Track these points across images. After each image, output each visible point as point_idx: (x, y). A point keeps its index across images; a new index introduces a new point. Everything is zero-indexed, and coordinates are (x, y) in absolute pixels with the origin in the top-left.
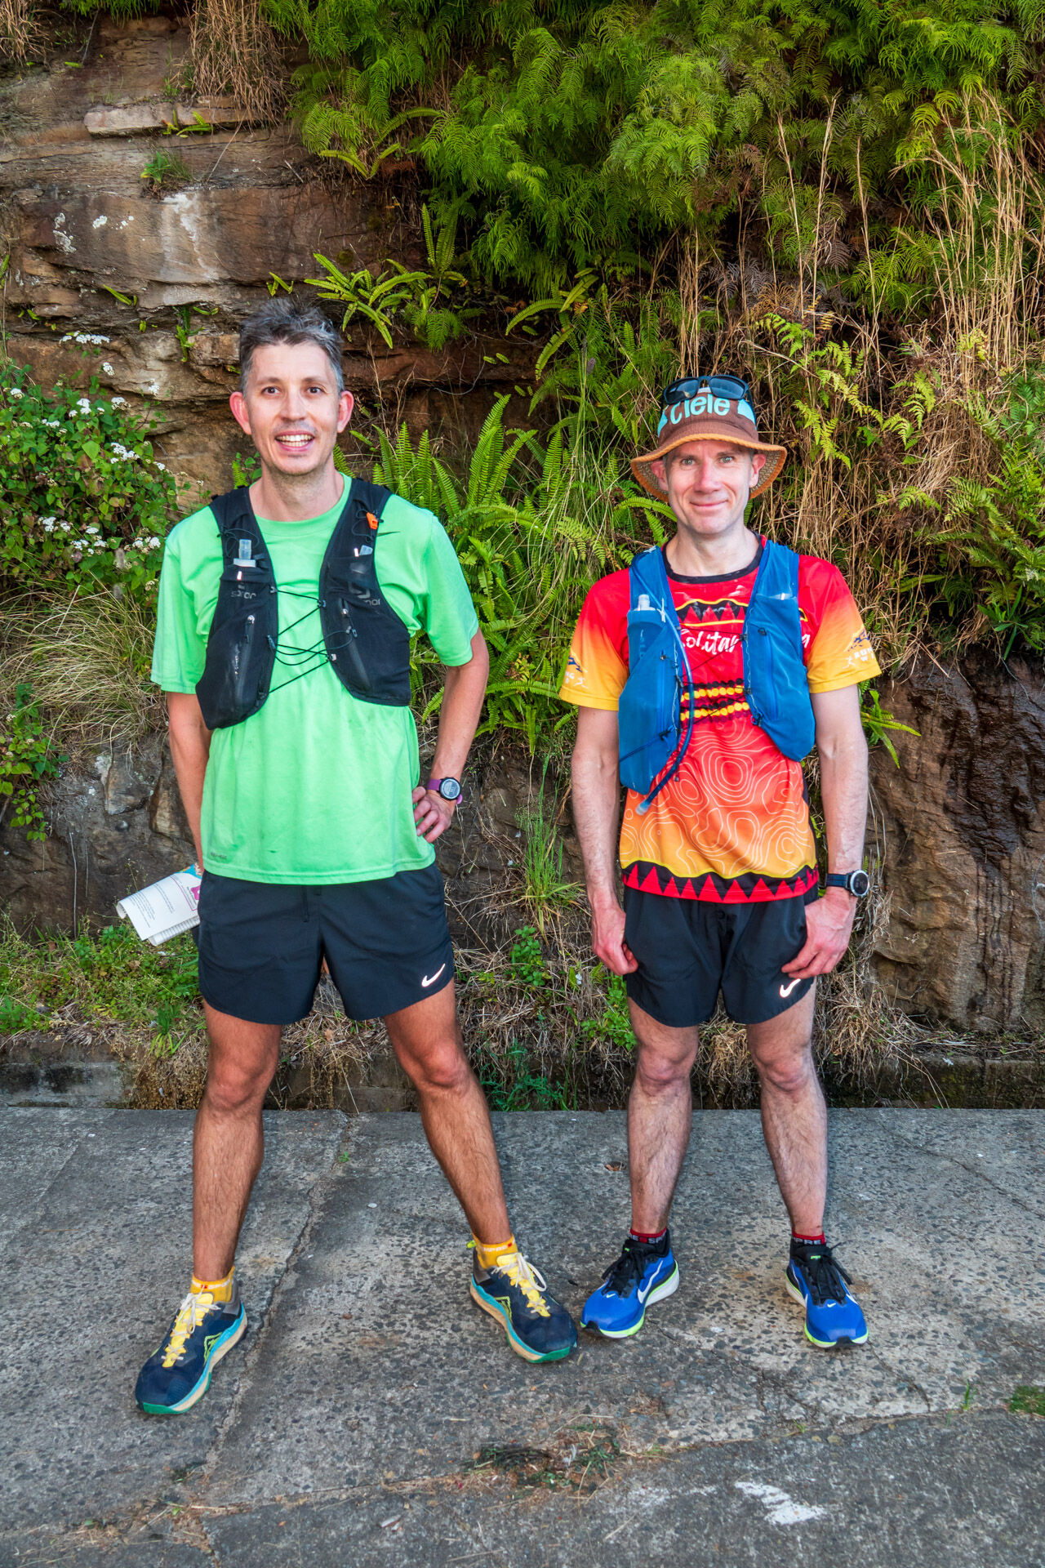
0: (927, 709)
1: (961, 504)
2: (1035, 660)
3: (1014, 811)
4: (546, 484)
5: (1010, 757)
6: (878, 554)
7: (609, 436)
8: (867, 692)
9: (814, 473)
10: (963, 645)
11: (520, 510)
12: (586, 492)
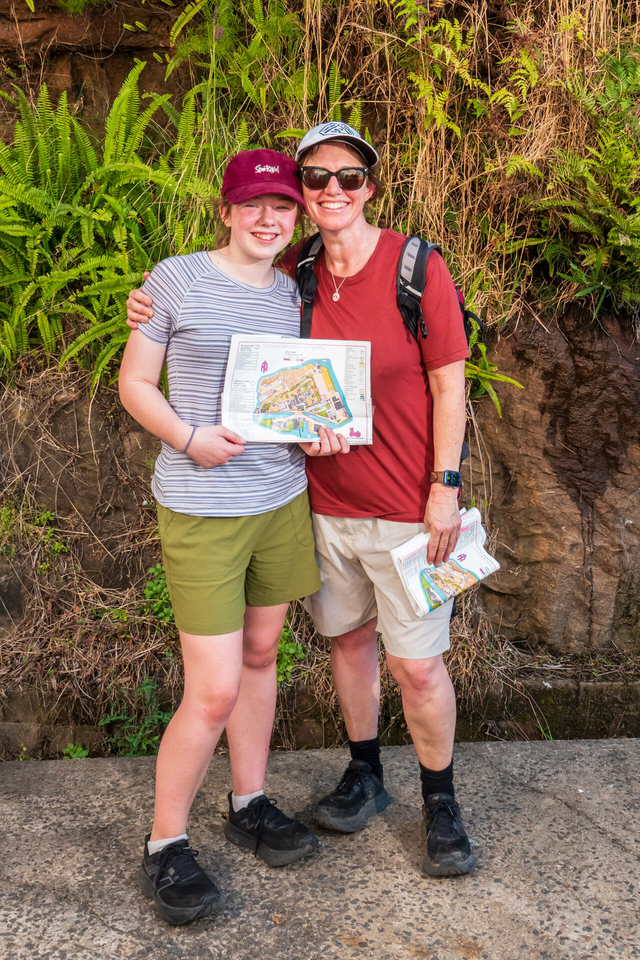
0: (529, 362)
1: (561, 174)
2: (625, 318)
3: (606, 455)
4: (178, 146)
5: (602, 406)
6: (486, 219)
7: (238, 102)
8: (475, 345)
9: (428, 142)
10: (562, 304)
11: (155, 169)
12: (216, 154)
